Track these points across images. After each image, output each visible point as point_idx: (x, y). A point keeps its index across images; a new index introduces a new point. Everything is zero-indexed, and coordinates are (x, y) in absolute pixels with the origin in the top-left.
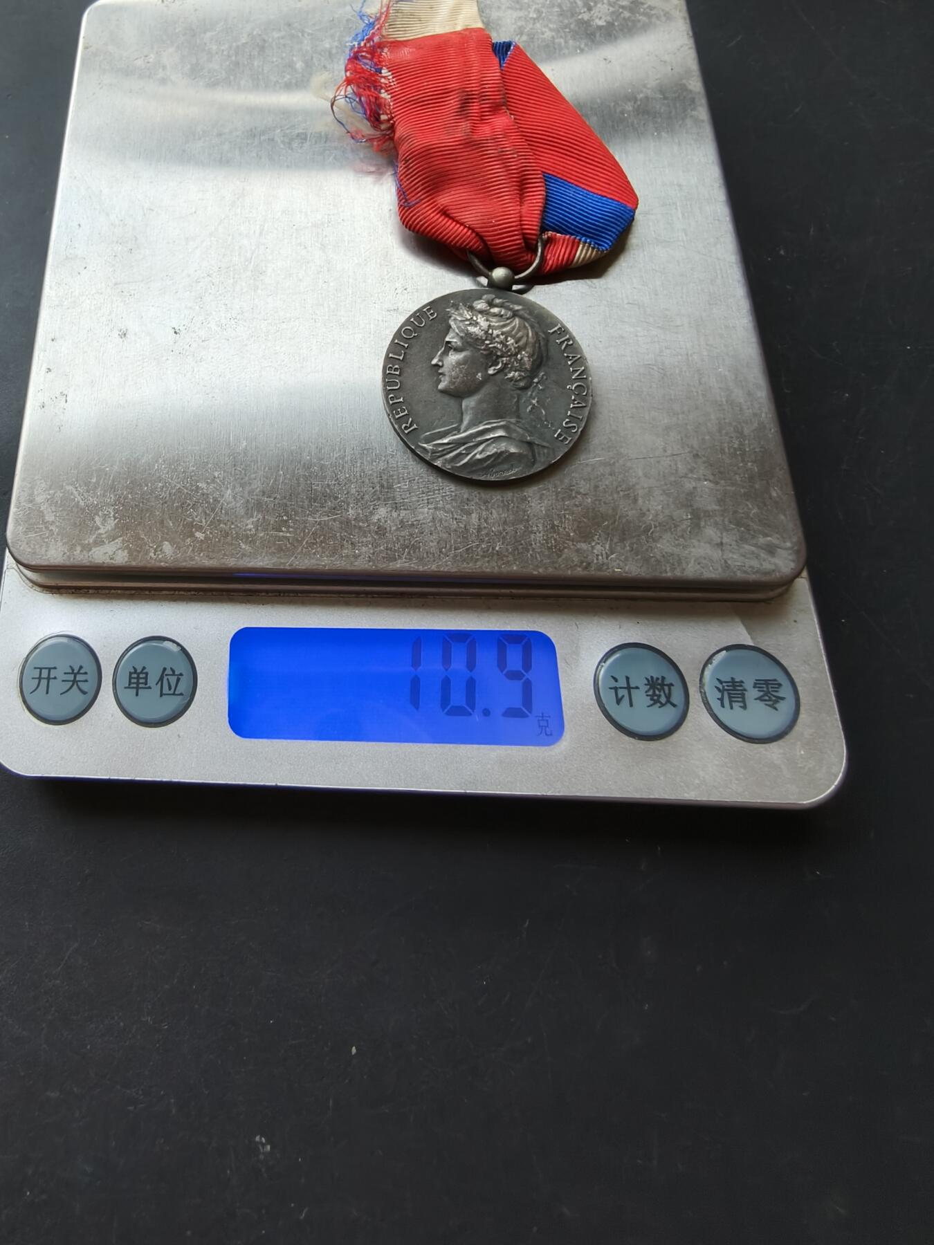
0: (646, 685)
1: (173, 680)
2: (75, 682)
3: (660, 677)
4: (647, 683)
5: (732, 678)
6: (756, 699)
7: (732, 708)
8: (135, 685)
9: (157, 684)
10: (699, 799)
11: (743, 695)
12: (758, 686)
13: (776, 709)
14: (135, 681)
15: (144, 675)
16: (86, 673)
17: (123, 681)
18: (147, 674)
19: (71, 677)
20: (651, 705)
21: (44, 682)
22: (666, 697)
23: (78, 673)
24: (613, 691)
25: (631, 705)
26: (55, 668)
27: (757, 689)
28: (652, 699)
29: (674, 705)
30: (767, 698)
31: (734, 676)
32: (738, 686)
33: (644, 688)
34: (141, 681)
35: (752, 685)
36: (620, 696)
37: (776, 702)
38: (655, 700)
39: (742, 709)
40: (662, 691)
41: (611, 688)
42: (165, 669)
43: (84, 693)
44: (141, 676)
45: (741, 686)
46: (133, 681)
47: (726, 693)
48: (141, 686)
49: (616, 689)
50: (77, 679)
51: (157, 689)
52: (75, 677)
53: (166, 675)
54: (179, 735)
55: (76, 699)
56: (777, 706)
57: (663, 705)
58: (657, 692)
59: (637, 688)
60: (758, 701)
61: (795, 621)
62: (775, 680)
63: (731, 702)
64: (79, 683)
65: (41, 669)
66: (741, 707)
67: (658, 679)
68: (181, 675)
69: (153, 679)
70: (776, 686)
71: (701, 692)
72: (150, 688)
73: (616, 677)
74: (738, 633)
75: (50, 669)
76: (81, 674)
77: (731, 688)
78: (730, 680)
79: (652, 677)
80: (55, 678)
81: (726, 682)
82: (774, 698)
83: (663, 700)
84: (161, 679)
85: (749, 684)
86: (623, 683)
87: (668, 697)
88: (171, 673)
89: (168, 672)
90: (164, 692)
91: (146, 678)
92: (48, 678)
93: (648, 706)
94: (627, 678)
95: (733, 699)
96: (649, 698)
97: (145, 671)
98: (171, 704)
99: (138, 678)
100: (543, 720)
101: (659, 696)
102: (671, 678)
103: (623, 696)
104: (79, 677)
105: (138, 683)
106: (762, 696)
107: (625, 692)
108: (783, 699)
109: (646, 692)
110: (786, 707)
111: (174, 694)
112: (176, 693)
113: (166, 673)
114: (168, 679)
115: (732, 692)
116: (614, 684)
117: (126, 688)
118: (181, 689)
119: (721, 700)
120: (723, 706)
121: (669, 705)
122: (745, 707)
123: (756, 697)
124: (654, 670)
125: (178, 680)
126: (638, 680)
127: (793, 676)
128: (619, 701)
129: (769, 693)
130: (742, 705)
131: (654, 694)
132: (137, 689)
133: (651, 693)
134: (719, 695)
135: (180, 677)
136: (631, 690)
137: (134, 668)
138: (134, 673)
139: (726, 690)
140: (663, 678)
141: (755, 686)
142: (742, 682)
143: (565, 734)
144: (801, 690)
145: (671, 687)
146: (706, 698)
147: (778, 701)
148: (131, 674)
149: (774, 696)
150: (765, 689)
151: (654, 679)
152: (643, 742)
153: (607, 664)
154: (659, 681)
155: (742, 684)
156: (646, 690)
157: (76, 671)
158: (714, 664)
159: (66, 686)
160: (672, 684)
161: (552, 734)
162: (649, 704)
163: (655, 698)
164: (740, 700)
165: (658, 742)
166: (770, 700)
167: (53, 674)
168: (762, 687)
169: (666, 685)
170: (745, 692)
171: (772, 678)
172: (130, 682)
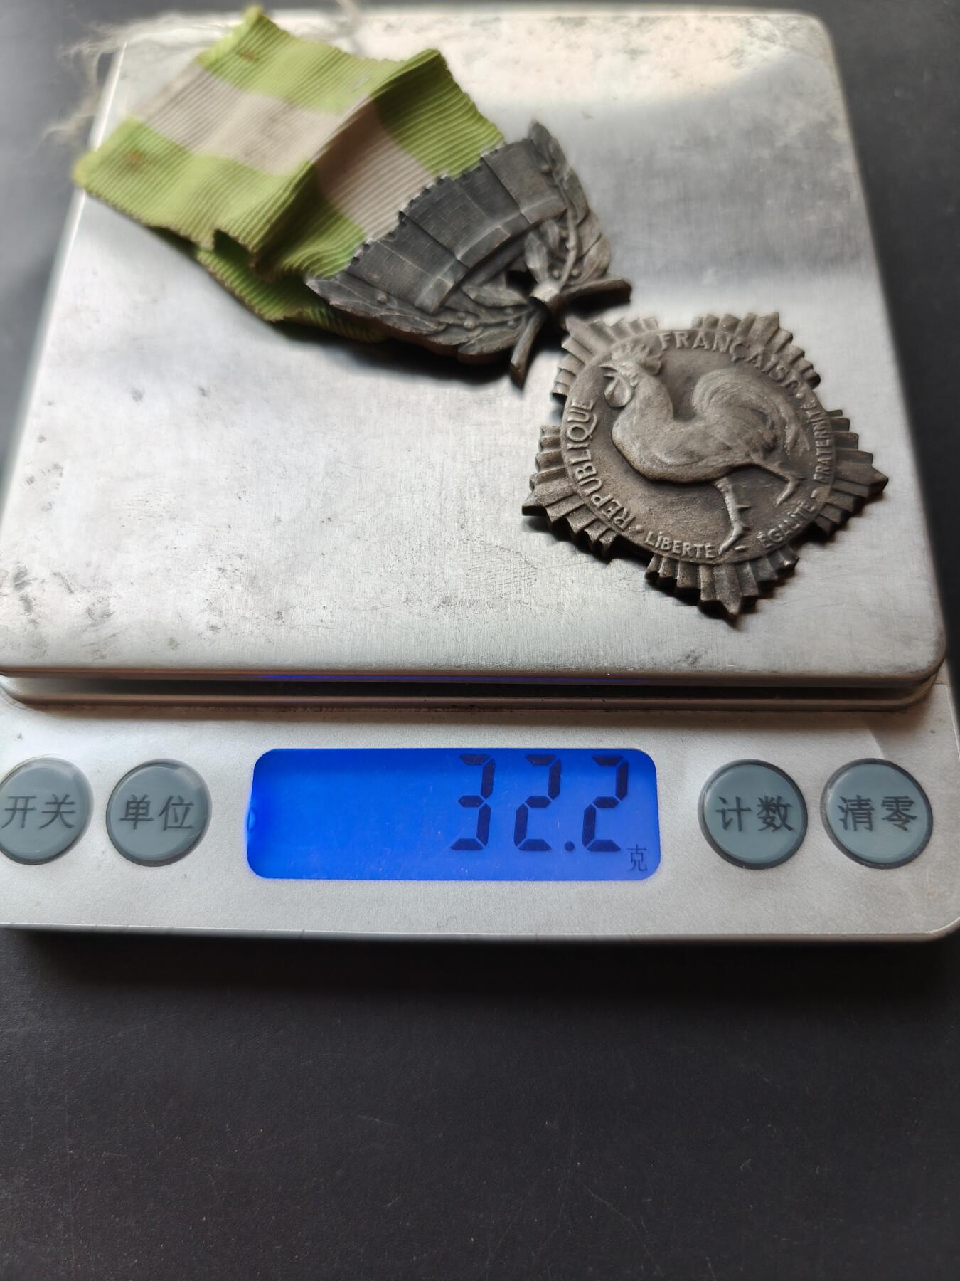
0: (759, 806)
1: (180, 810)
2: (57, 813)
3: (775, 797)
4: (759, 803)
5: (858, 797)
6: (884, 819)
7: (856, 829)
8: (133, 817)
9: (160, 815)
10: (812, 933)
11: (870, 814)
12: (886, 804)
13: (906, 829)
14: (134, 811)
15: (146, 805)
16: (72, 803)
17: (118, 812)
18: (148, 803)
19: (53, 808)
20: (764, 829)
21: (19, 815)
22: (781, 819)
23: (63, 803)
24: (720, 815)
25: (740, 829)
26: (34, 797)
27: (886, 807)
28: (765, 822)
29: (790, 829)
30: (895, 817)
31: (859, 794)
32: (864, 805)
33: (756, 808)
34: (141, 811)
35: (881, 802)
36: (728, 819)
37: (907, 821)
38: (769, 823)
39: (868, 831)
40: (777, 812)
41: (717, 811)
42: (170, 798)
43: (69, 826)
44: (141, 805)
45: (868, 805)
46: (131, 811)
47: (850, 813)
48: (140, 817)
49: (723, 812)
50: (62, 810)
51: (158, 822)
52: (59, 807)
53: (173, 804)
54: (185, 876)
55: (56, 834)
56: (907, 826)
57: (777, 828)
58: (771, 814)
59: (749, 810)
60: (886, 821)
61: (933, 732)
62: (907, 797)
63: (855, 823)
64: (63, 814)
65: (16, 799)
66: (866, 828)
67: (773, 799)
68: (191, 804)
69: (155, 809)
70: (907, 804)
71: (822, 813)
72: (151, 820)
73: (725, 798)
74: (868, 746)
75: (27, 799)
76: (68, 803)
77: (856, 807)
78: (855, 798)
79: (766, 798)
80: (33, 809)
81: (850, 801)
82: (904, 818)
83: (778, 822)
84: (165, 809)
85: (877, 802)
86: (734, 806)
87: (784, 819)
88: (178, 802)
89: (175, 801)
90: (169, 825)
91: (147, 808)
92: (25, 810)
93: (760, 830)
94: (738, 799)
95: (858, 820)
96: (762, 820)
97: (146, 800)
98: (176, 839)
99: (137, 808)
100: (638, 853)
101: (773, 819)
102: (789, 798)
103: (731, 819)
104: (64, 808)
105: (137, 814)
106: (891, 816)
107: (734, 816)
108: (914, 818)
109: (758, 814)
110: (917, 828)
111: (179, 827)
112: (184, 825)
113: (172, 802)
114: (174, 809)
115: (858, 811)
116: (723, 806)
117: (122, 819)
118: (190, 820)
119: (844, 821)
120: (846, 827)
121: (784, 829)
122: (871, 828)
123: (884, 817)
124: (770, 789)
125: (187, 811)
126: (752, 802)
127: (928, 794)
128: (726, 825)
129: (900, 810)
130: (867, 825)
131: (768, 816)
132: (136, 820)
133: (764, 814)
134: (842, 815)
135: (190, 807)
136: (742, 812)
137: (134, 797)
138: (132, 802)
139: (851, 810)
140: (779, 798)
141: (883, 805)
142: (869, 800)
143: (660, 865)
144: (935, 807)
145: (788, 808)
146: (827, 819)
147: (908, 821)
148: (128, 803)
149: (905, 815)
150: (895, 808)
151: (769, 799)
152: (752, 871)
153: (715, 784)
154: (775, 802)
155: (869, 802)
156: (758, 812)
157: (60, 800)
158: (839, 781)
159: (47, 818)
160: (789, 806)
161: (646, 869)
162: (760, 828)
163: (769, 820)
164: (866, 820)
165: (769, 870)
166: (900, 819)
167: (30, 805)
168: (892, 806)
169: (782, 806)
170: (872, 812)
171: (903, 795)
172: (127, 814)
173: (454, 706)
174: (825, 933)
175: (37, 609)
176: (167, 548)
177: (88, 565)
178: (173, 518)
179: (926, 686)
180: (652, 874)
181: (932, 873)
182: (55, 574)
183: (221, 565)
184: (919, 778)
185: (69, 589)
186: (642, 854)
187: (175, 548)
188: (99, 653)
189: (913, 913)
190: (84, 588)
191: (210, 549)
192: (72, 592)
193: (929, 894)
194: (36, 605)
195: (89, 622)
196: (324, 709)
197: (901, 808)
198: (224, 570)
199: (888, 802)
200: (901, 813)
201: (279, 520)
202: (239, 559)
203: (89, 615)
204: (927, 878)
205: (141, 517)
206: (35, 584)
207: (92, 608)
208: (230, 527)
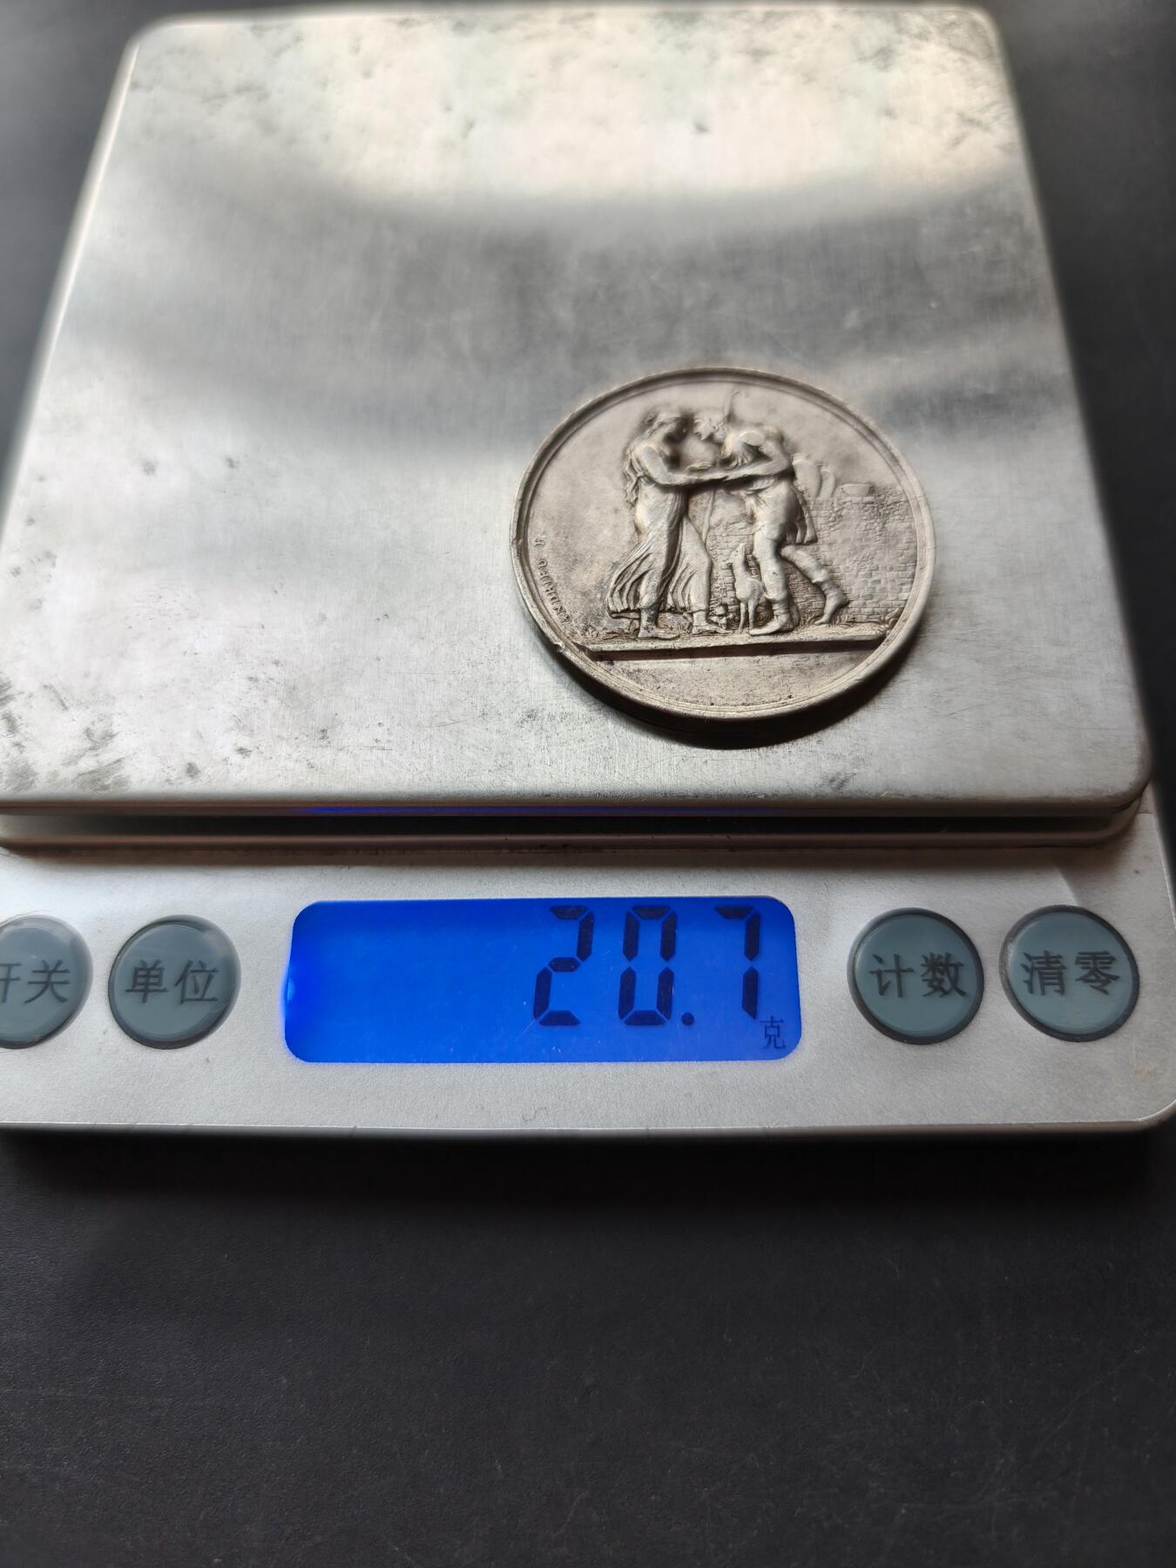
0: (923, 965)
1: (201, 978)
2: (47, 985)
3: (943, 955)
4: (924, 962)
5: (1046, 952)
6: (1077, 980)
7: (1043, 993)
8: (142, 987)
9: (176, 985)
10: (991, 1122)
11: (1061, 974)
13: (1106, 992)
14: (143, 980)
15: (158, 972)
16: (66, 971)
17: (123, 983)
18: (161, 970)
19: (42, 977)
20: (929, 994)
22: (951, 981)
23: (55, 971)
24: (875, 978)
25: (901, 994)
26: (18, 965)
27: (1081, 965)
28: (931, 985)
29: (962, 993)
30: (1093, 978)
31: (1047, 950)
32: (1053, 963)
33: (919, 968)
34: (152, 980)
35: (1075, 959)
36: (884, 982)
37: (1107, 982)
38: (937, 988)
39: (1057, 995)
40: (946, 973)
41: (871, 972)
42: (189, 964)
43: (61, 1000)
44: (153, 973)
45: (1059, 962)
46: (140, 980)
47: (1036, 973)
49: (879, 974)
50: (52, 980)
51: (174, 993)
52: (50, 976)
53: (192, 972)
54: (207, 1060)
56: (1107, 988)
57: (945, 993)
58: (938, 975)
59: (911, 970)
60: (1081, 983)
61: (1137, 872)
62: (1107, 953)
63: (1043, 985)
64: (55, 986)
66: (1058, 991)
67: (940, 957)
68: (214, 971)
69: (169, 978)
70: (1107, 961)
71: (1001, 973)
72: (164, 990)
73: (881, 956)
74: (1057, 890)
75: (9, 967)
76: (61, 972)
77: (1044, 966)
78: (1042, 954)
79: (932, 955)
80: (17, 979)
81: (1036, 958)
82: (1103, 978)
83: (947, 986)
84: (182, 979)
85: (1069, 960)
86: (891, 965)
87: (955, 982)
88: (201, 968)
89: (194, 967)
90: (188, 996)
91: (159, 977)
92: (7, 980)
93: (925, 996)
94: (897, 958)
95: (1046, 981)
96: (926, 983)
97: (159, 966)
98: (194, 1015)
99: (147, 976)
100: (772, 1026)
101: (941, 981)
102: (961, 955)
103: (889, 982)
104: (55, 978)
105: (147, 984)
106: (1086, 976)
107: (892, 978)
108: (1116, 978)
109: (923, 976)
110: (1120, 990)
111: (199, 1000)
112: (206, 997)
113: (191, 968)
114: (194, 978)
115: (1046, 971)
116: (878, 967)
117: (128, 991)
118: (210, 993)
119: (1030, 983)
120: (1031, 991)
121: (955, 994)
122: (1062, 991)
123: (1078, 977)
124: (936, 945)
125: (209, 979)
126: (915, 961)
127: (1132, 948)
128: (883, 990)
129: (1099, 970)
130: (1058, 988)
131: (935, 978)
132: (146, 992)
133: (929, 976)
134: (1027, 976)
135: (213, 974)
136: (902, 974)
137: (143, 962)
138: (142, 969)
139: (1036, 969)
140: (948, 956)
141: (1078, 961)
142: (1060, 957)
143: (801, 1041)
144: (1141, 965)
145: (960, 968)
146: (1008, 981)
147: (1109, 982)
148: (136, 970)
149: (1104, 975)
150: (1091, 966)
151: (936, 957)
152: (916, 1046)
153: (869, 939)
154: (943, 960)
155: (1059, 960)
156: (922, 973)
157: (51, 969)
158: (1021, 935)
159: (34, 990)
160: (962, 965)
161: (784, 1047)
162: (926, 993)
163: (935, 983)
164: (1057, 981)
165: (938, 1045)
166: (1098, 980)
167: (14, 974)
168: (1088, 963)
169: (951, 965)
170: (1063, 971)
171: (1101, 951)
172: (135, 983)
173: (542, 846)
174: (1008, 1122)
175: (23, 729)
176: (185, 653)
177: (86, 675)
178: (192, 618)
179: (1128, 813)
180: (790, 1051)
181: (1141, 1047)
182: (45, 687)
183: (251, 673)
184: (1121, 927)
185: (63, 705)
186: (778, 1027)
187: (196, 654)
188: (100, 783)
189: (1116, 1095)
190: (81, 703)
191: (237, 653)
192: (66, 708)
193: (1136, 1072)
194: (21, 724)
195: (88, 744)
196: (380, 852)
197: (1099, 966)
198: (256, 680)
199: (1082, 960)
200: (1101, 973)
201: (324, 618)
202: (275, 666)
203: (88, 736)
204: (1134, 1052)
205: (152, 616)
206: (21, 700)
207: (91, 727)
208: (263, 627)
